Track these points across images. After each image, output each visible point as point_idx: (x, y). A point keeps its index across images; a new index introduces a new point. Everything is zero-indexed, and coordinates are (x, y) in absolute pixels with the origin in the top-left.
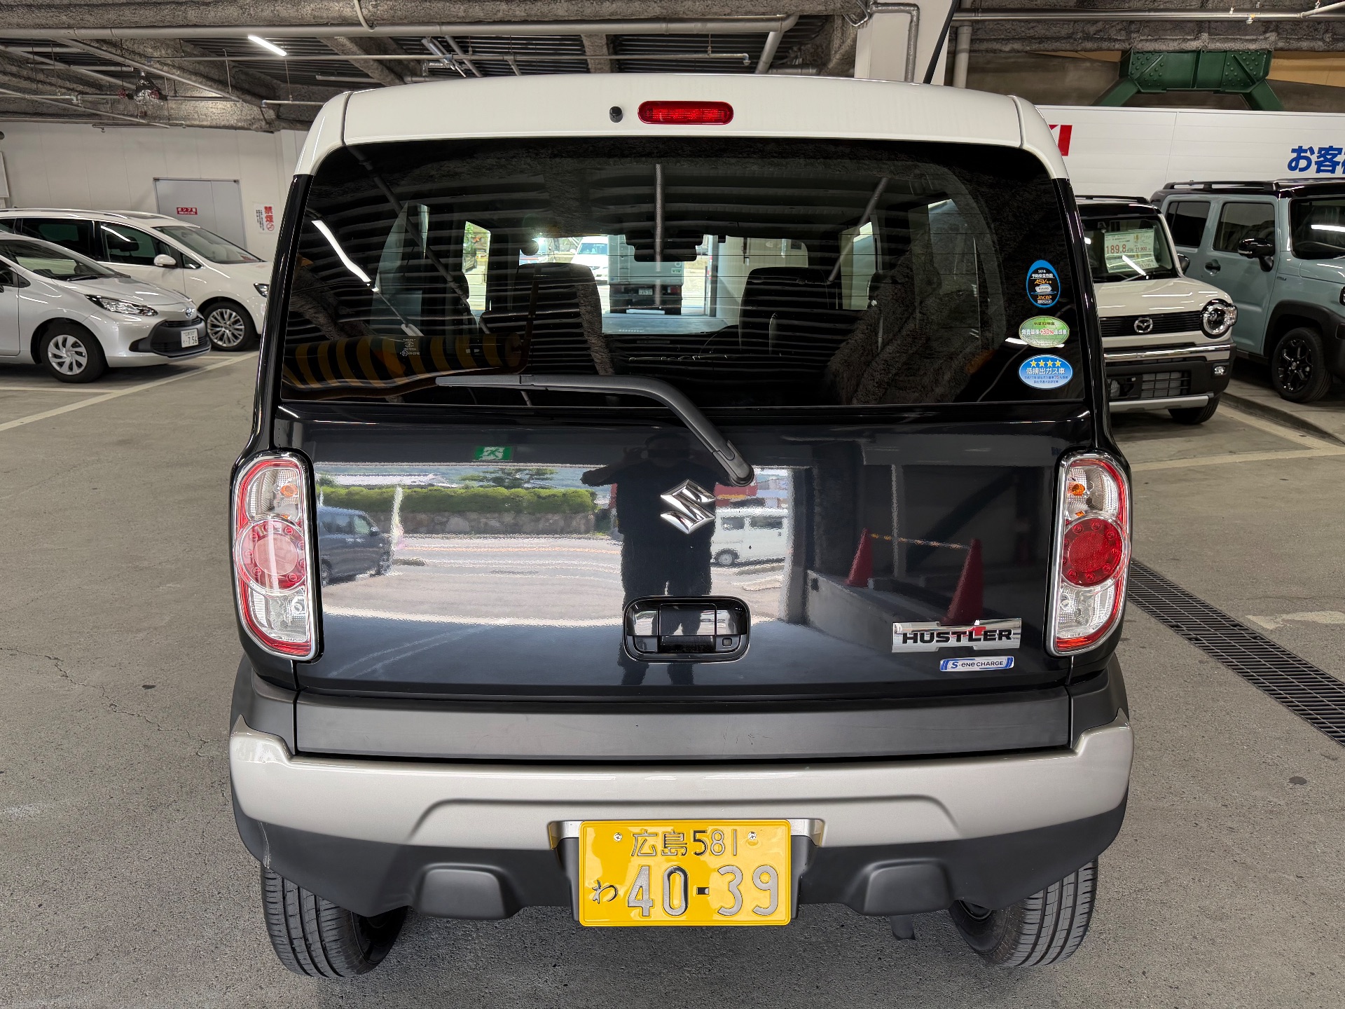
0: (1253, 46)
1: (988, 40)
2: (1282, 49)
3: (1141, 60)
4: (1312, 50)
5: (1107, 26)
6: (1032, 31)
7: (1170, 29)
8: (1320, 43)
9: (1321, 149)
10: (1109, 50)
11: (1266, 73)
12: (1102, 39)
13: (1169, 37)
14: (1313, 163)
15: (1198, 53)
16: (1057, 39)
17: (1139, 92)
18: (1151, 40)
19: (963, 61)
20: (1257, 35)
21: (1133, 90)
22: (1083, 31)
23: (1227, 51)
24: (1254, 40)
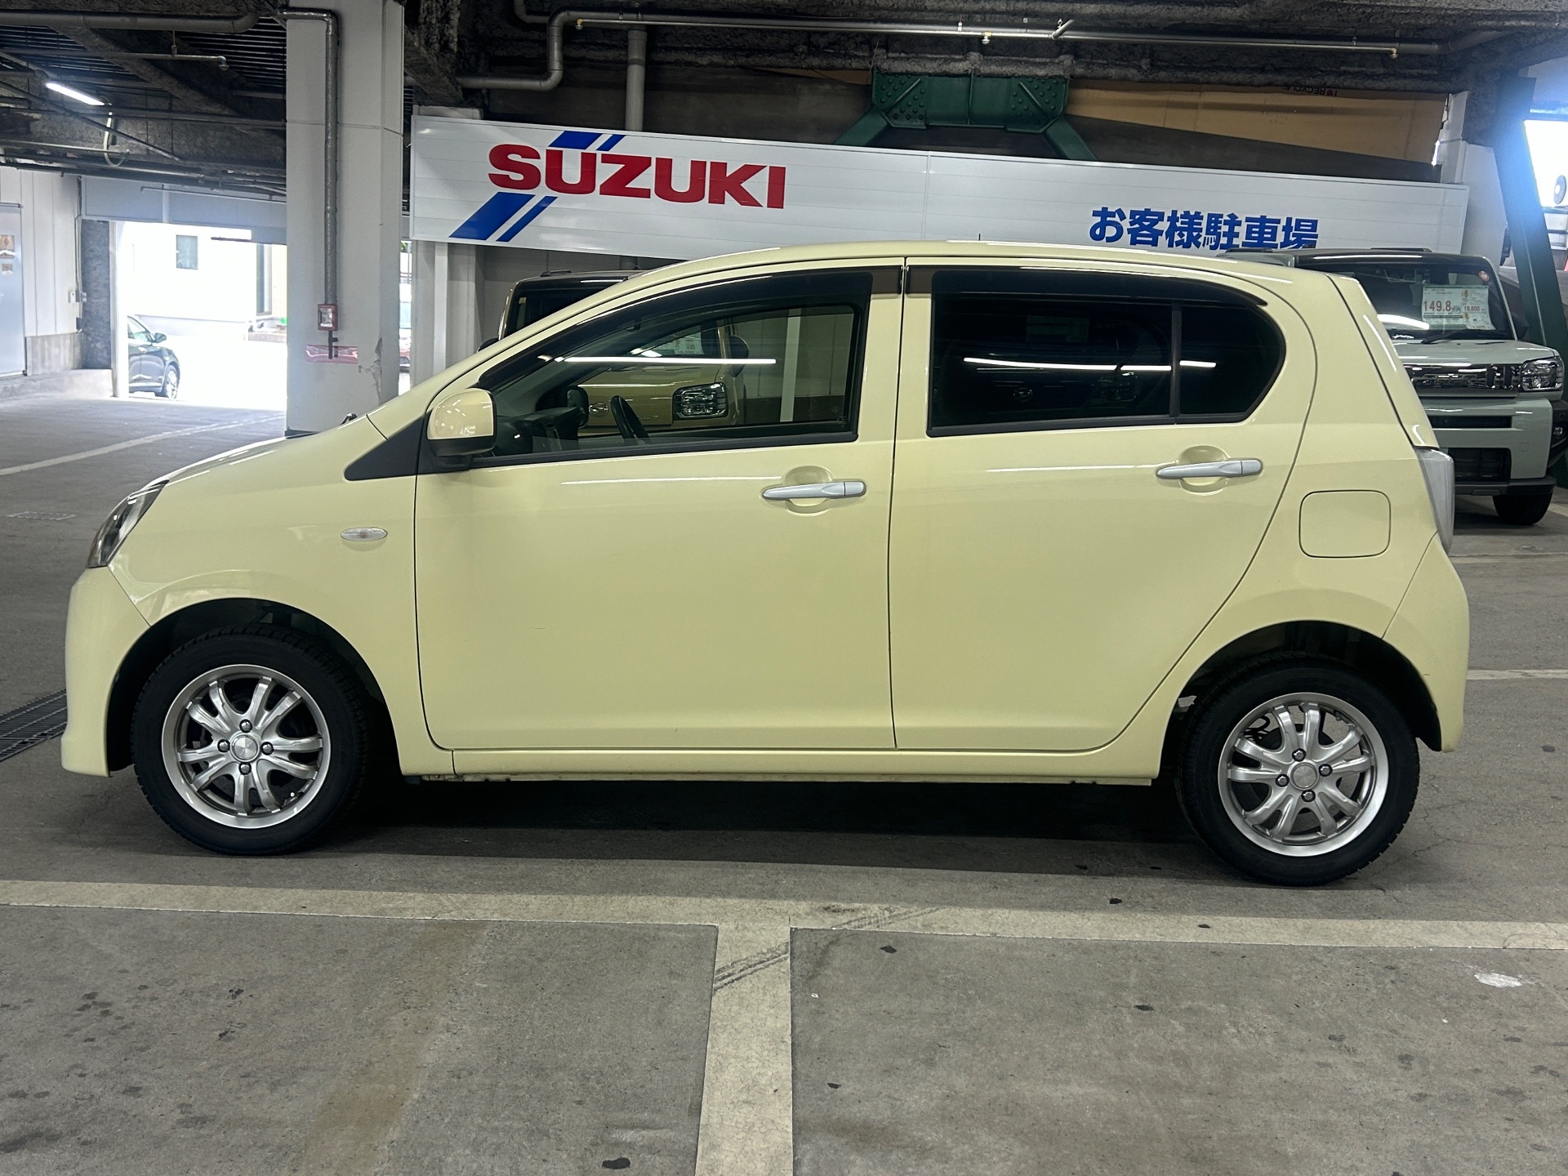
0: (1041, 72)
1: (676, 49)
2: (1083, 77)
3: (893, 84)
4: (1124, 79)
5: (843, 38)
6: (742, 41)
7: (930, 45)
8: (1134, 71)
9: (1133, 213)
10: (844, 68)
11: (1065, 108)
12: (836, 55)
13: (929, 56)
14: (1125, 231)
15: (966, 75)
16: (771, 52)
17: (889, 127)
18: (902, 58)
19: (636, 76)
20: (1050, 58)
21: (880, 123)
22: (808, 44)
23: (1010, 77)
24: (1045, 64)
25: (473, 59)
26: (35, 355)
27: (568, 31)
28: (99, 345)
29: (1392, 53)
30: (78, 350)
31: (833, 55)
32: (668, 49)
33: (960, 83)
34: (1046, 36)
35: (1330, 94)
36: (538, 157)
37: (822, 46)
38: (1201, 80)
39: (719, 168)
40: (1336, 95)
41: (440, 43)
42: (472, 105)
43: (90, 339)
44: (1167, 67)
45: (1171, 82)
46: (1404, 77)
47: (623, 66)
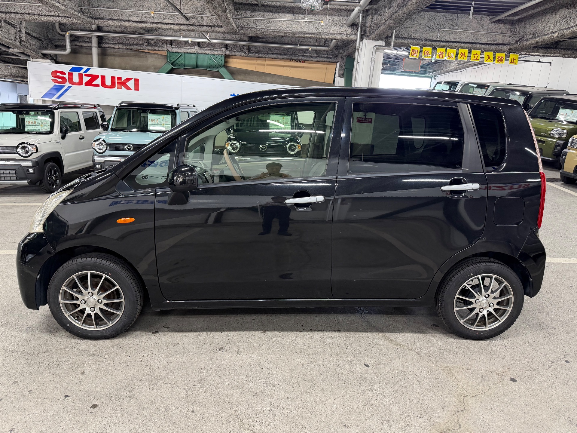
1: (108, 43)
2: (229, 55)
3: (174, 56)
4: (241, 56)
5: (158, 41)
6: (128, 41)
7: (184, 44)
10: (158, 50)
11: (224, 64)
12: (157, 46)
13: (184, 47)
15: (195, 53)
16: (136, 45)
17: (173, 68)
18: (175, 48)
19: (95, 51)
20: (219, 49)
22: (148, 42)
23: (208, 54)
24: (217, 51)
29: (309, 49)
31: (155, 46)
35: (303, 62)
37: (152, 43)
39: (119, 78)
44: (253, 52)
45: (254, 57)
47: (90, 48)
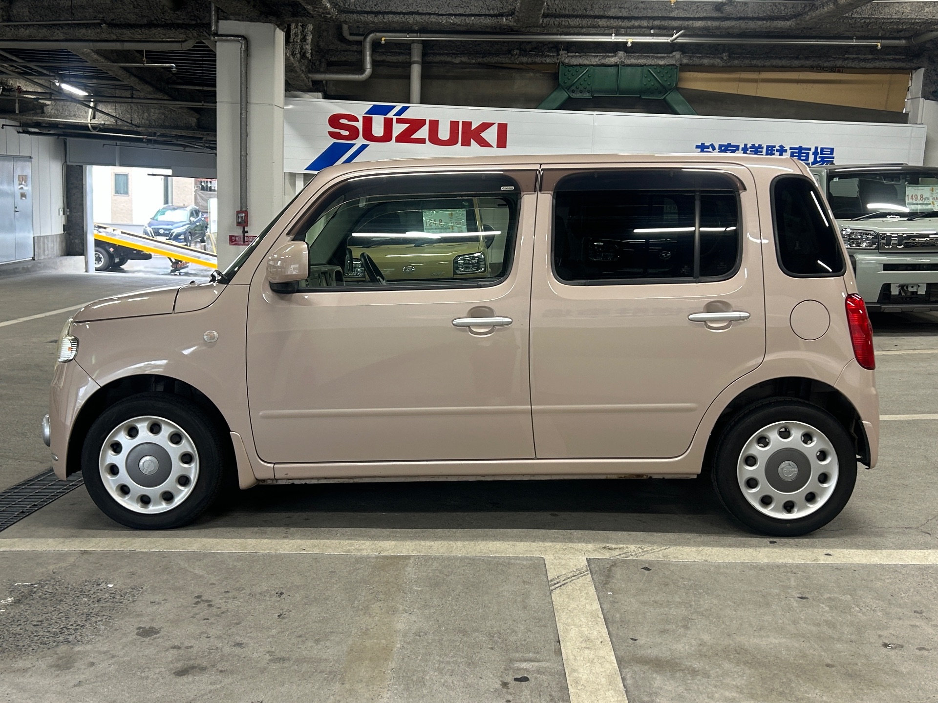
0: (662, 63)
1: (440, 54)
2: (687, 65)
3: (571, 72)
4: (713, 65)
5: (541, 46)
7: (594, 48)
8: (719, 61)
9: (720, 146)
11: (677, 84)
15: (616, 65)
16: (497, 54)
17: (569, 97)
18: (577, 56)
19: (416, 71)
20: (667, 53)
21: (563, 96)
22: (520, 49)
23: (643, 66)
24: (664, 58)
25: (318, 62)
26: (39, 248)
27: (376, 45)
28: (77, 241)
29: (877, 46)
30: (64, 244)
31: (535, 55)
32: (435, 54)
33: (612, 70)
34: (666, 41)
35: (839, 72)
36: (357, 120)
37: (528, 50)
38: (760, 65)
39: (467, 125)
40: (842, 73)
41: (300, 54)
42: (317, 90)
43: (71, 237)
44: (739, 57)
45: (741, 66)
46: (885, 60)
47: (408, 65)
